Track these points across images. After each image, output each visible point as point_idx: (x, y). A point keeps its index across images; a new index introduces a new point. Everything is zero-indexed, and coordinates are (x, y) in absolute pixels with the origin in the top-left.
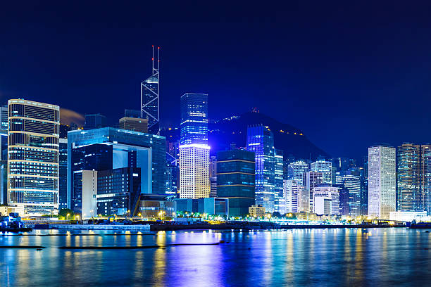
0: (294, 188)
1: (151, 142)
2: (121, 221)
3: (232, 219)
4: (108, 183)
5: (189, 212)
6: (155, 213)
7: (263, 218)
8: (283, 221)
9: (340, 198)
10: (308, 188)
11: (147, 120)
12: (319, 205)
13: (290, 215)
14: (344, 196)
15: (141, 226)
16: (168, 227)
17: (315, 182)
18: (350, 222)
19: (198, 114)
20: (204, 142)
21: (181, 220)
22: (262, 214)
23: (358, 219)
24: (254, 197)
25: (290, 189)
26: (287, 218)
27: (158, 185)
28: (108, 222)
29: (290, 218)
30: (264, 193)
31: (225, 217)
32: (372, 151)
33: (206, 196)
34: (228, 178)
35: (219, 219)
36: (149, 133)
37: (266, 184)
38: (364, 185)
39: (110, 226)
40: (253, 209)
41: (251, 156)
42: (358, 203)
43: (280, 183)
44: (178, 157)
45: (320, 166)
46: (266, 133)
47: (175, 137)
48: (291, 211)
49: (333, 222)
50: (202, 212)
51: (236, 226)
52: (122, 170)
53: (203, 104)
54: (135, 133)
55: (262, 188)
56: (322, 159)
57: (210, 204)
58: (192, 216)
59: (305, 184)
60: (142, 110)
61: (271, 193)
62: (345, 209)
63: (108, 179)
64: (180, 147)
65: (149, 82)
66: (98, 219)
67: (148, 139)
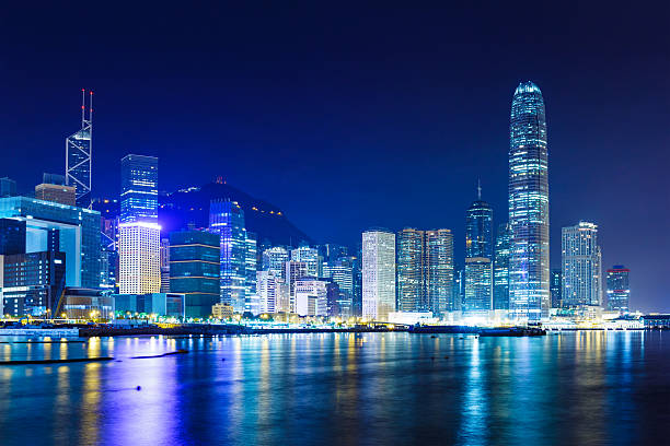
0: (271, 282)
1: (80, 218)
2: (37, 324)
3: (190, 321)
4: (19, 272)
5: (132, 312)
6: (85, 313)
7: (231, 320)
8: (256, 324)
9: (328, 296)
10: (288, 281)
11: (75, 188)
12: (301, 303)
13: (266, 316)
14: (333, 293)
15: (66, 331)
16: (104, 331)
17: (297, 276)
18: (340, 325)
19: (144, 183)
20: (153, 220)
21: (120, 322)
22: (230, 315)
23: (351, 322)
24: (219, 293)
25: (266, 283)
26: (262, 320)
27: (90, 276)
28: (19, 326)
29: (266, 320)
30: (233, 287)
31: (180, 318)
32: (367, 237)
33: (156, 291)
34: (185, 268)
35: (172, 322)
36: (77, 205)
37: (234, 277)
38: (358, 280)
39: (22, 331)
40: (217, 308)
41: (216, 239)
42: (350, 301)
43: (252, 275)
44: (117, 239)
45: (303, 254)
46: (235, 211)
47: (113, 212)
48: (266, 311)
49: (320, 325)
50: (149, 312)
51: (195, 330)
52: (40, 255)
53: (152, 171)
54: (58, 205)
55: (229, 281)
56: (305, 245)
57: (161, 302)
58: (136, 317)
59: (284, 276)
60: (67, 174)
61: (241, 288)
62: (334, 309)
63: (20, 267)
64: (120, 225)
65: (77, 137)
66: (5, 321)
67: (76, 213)
